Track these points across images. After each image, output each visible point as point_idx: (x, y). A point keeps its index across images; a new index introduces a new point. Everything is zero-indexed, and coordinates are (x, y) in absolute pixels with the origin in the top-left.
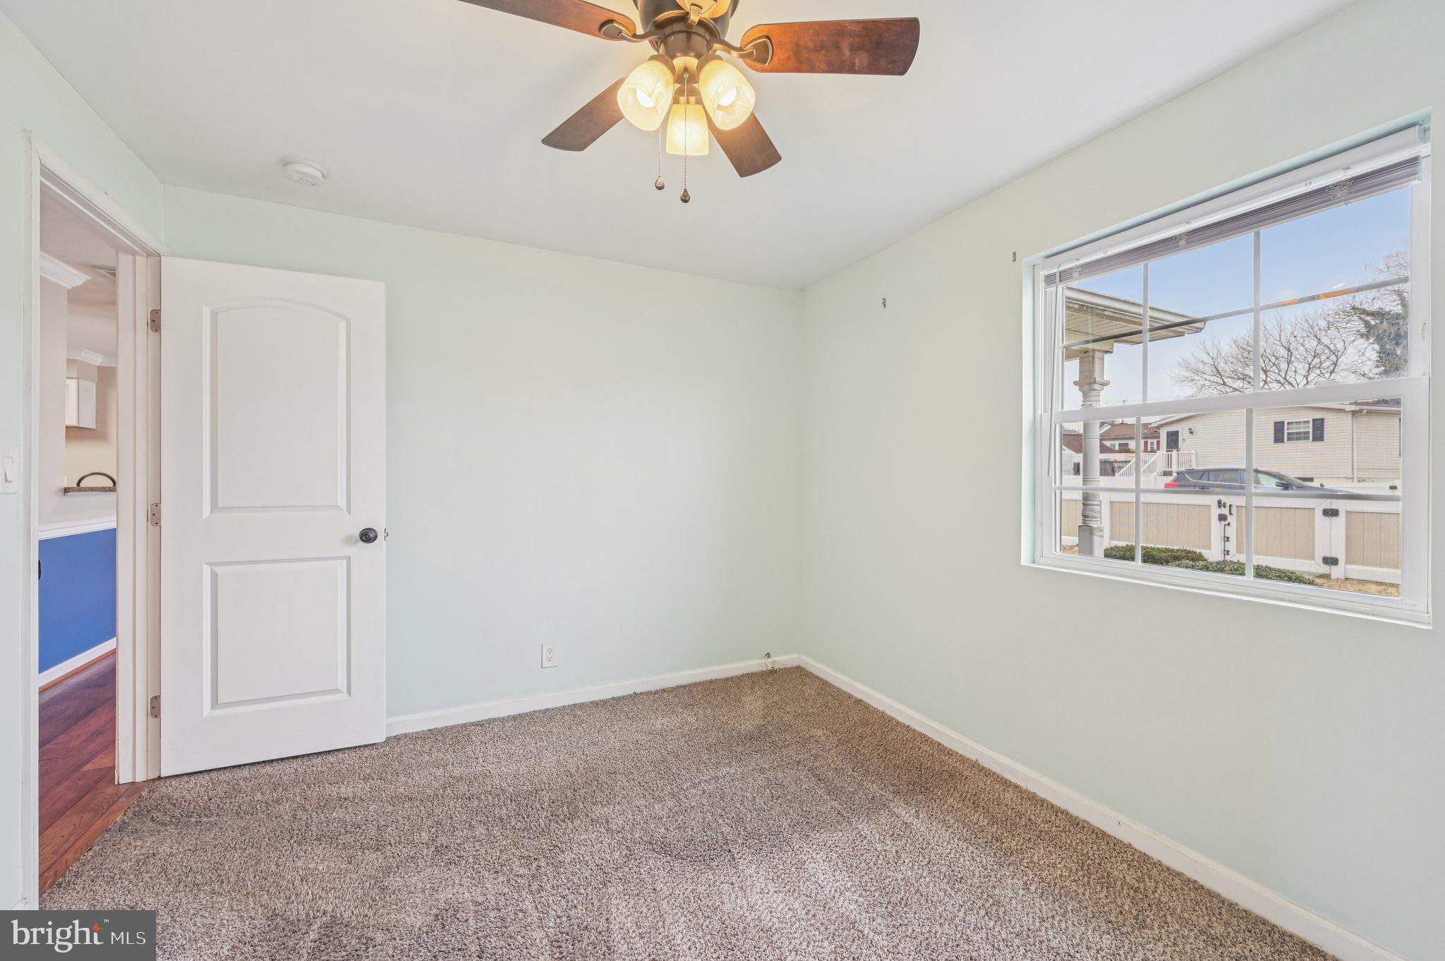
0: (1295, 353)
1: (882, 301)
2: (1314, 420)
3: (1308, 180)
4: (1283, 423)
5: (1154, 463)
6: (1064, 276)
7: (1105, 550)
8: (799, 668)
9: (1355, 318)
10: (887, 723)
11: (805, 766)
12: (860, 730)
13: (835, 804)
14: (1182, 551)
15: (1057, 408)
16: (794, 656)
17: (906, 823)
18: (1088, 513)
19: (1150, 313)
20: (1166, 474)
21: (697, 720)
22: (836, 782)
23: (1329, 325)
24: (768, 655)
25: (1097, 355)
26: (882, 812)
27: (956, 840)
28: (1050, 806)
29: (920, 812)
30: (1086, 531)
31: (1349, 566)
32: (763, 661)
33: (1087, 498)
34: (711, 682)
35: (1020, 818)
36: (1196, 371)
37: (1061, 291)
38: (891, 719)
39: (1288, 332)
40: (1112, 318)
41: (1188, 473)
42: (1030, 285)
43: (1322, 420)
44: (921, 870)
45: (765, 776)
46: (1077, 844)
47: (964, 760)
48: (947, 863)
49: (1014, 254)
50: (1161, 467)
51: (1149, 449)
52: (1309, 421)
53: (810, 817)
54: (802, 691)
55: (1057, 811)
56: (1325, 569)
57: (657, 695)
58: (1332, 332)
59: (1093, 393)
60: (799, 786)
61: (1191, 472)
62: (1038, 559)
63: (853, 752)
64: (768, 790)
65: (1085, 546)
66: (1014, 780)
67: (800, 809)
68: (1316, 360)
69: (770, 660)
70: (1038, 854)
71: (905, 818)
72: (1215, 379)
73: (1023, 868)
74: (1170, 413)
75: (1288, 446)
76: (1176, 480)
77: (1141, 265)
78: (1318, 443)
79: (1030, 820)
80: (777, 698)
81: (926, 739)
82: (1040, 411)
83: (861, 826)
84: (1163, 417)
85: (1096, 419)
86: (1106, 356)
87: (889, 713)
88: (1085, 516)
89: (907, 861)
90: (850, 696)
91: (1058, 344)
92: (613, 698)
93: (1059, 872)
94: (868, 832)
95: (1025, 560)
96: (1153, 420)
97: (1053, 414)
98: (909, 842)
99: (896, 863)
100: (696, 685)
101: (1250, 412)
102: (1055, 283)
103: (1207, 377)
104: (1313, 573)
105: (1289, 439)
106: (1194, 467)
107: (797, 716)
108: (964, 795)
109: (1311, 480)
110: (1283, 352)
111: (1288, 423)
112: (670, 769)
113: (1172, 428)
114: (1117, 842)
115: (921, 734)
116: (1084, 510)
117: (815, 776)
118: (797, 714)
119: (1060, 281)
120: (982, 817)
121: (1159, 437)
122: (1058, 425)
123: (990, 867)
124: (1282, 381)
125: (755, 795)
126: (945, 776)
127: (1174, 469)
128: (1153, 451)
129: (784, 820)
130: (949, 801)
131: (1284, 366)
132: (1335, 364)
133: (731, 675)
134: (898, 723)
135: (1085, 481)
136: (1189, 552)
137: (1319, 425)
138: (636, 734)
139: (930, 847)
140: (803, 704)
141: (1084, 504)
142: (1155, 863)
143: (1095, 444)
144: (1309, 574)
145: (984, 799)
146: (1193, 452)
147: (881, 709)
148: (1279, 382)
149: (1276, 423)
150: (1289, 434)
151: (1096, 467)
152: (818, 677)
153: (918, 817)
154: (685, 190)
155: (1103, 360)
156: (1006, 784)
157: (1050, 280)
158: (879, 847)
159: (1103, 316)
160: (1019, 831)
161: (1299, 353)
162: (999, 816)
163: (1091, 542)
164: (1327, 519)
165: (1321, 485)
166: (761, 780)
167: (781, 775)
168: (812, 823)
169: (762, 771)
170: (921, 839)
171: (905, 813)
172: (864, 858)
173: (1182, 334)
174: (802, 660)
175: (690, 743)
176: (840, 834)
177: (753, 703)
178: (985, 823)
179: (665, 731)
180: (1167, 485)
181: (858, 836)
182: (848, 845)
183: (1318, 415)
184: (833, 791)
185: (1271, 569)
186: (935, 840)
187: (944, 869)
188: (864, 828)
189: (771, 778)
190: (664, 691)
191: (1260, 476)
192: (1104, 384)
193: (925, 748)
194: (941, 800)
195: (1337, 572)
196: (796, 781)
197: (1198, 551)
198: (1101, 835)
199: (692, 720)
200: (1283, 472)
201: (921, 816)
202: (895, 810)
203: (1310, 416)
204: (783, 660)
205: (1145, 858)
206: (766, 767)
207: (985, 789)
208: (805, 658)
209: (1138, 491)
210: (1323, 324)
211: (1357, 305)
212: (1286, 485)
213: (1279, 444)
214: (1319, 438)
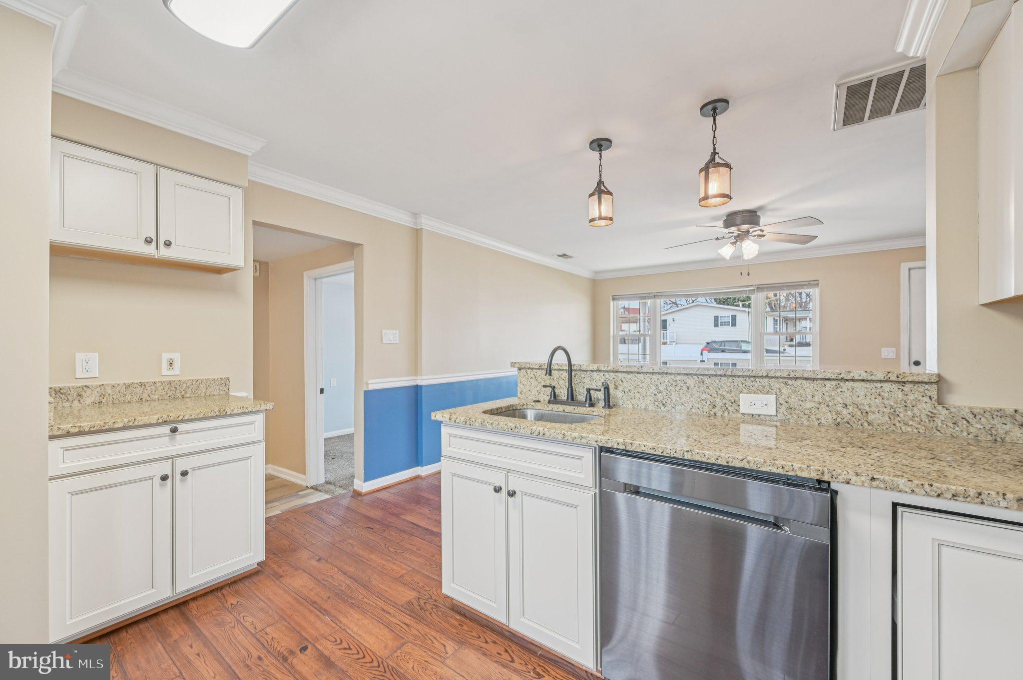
2: (732, 316)
4: (718, 316)
43: (735, 316)
52: (729, 316)
75: (721, 329)
78: (734, 327)
105: (721, 325)
111: (721, 317)
137: (734, 318)
146: (675, 331)
149: (715, 317)
150: (721, 322)
183: (734, 313)
203: (730, 314)
213: (716, 328)
214: (734, 324)
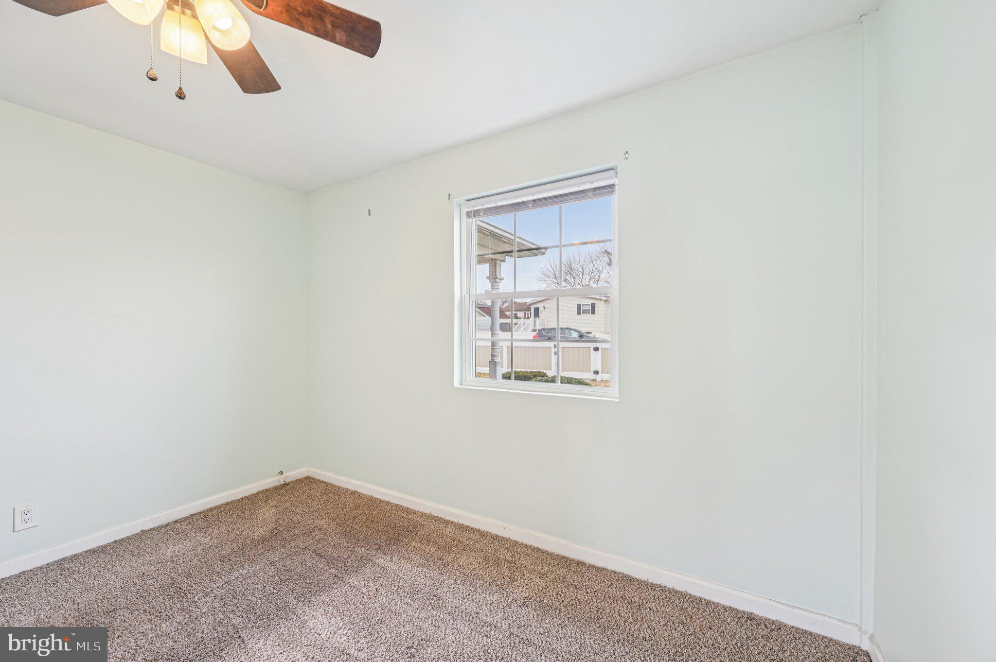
0: (585, 270)
1: (368, 211)
2: (592, 304)
3: (578, 184)
4: (580, 305)
5: (529, 324)
6: (476, 213)
7: (502, 375)
8: (307, 478)
9: (606, 256)
10: (373, 502)
11: (310, 550)
12: (354, 512)
13: (333, 570)
14: (537, 372)
15: (473, 292)
16: (305, 469)
17: (384, 568)
18: (494, 354)
19: (517, 239)
20: (534, 330)
21: (211, 539)
22: (334, 554)
23: (597, 257)
24: (281, 473)
25: (498, 262)
26: (367, 565)
27: (416, 568)
28: (470, 529)
29: (393, 557)
30: (493, 364)
31: (603, 375)
32: (276, 478)
33: (493, 344)
34: (227, 504)
35: (454, 541)
36: (547, 276)
37: (475, 222)
38: (376, 500)
39: (582, 259)
40: (505, 242)
41: (543, 330)
42: (458, 216)
43: (594, 304)
44: (392, 596)
45: (275, 567)
46: (483, 547)
47: (422, 515)
48: (410, 584)
49: (449, 195)
50: (532, 327)
51: (527, 317)
52: (590, 305)
53: (312, 586)
54: (309, 495)
55: (473, 530)
56: (593, 376)
57: (168, 527)
58: (598, 261)
59: (496, 284)
60: (304, 566)
61: (544, 329)
62: (463, 383)
63: (348, 530)
64: (277, 578)
65: (493, 374)
66: (451, 519)
67: (304, 583)
68: (593, 275)
69: (282, 476)
70: (462, 561)
71: (383, 564)
72: (554, 280)
73: (454, 571)
74: (537, 297)
75: (583, 316)
76: (538, 334)
77: (513, 214)
78: (593, 315)
79: (459, 541)
80: (288, 504)
81: (399, 507)
82: (464, 293)
83: (352, 580)
84: (533, 299)
85: (499, 299)
86: (502, 263)
87: (375, 495)
88: (492, 355)
89: (383, 593)
90: (347, 490)
91: (473, 253)
92: (115, 541)
93: (473, 567)
94: (357, 583)
95: (456, 384)
96: (528, 300)
97: (471, 295)
98: (385, 579)
99: (376, 597)
100: (211, 510)
101: (558, 298)
102: (471, 217)
103: (551, 279)
104: (591, 379)
105: (583, 313)
106: (546, 327)
107: (305, 513)
108: (422, 537)
109: (590, 333)
110: (581, 269)
111: (582, 305)
112: (180, 589)
113: (536, 306)
114: (504, 539)
115: (396, 505)
116: (492, 352)
117: (317, 555)
118: (304, 513)
119: (474, 216)
120: (432, 548)
121: (530, 310)
122: (474, 302)
123: (435, 577)
124: (580, 283)
125: (265, 585)
126: (411, 528)
127: (538, 328)
128: (528, 318)
129: (291, 596)
130: (412, 544)
131: (581, 276)
132: (599, 277)
133: (246, 495)
134: (381, 501)
135: (493, 335)
136: (540, 372)
137: (593, 305)
138: (143, 567)
139: (399, 578)
140: (310, 504)
141: (492, 349)
142: (520, 545)
143: (497, 313)
144: (588, 379)
145: (434, 536)
146: (545, 319)
147: (369, 494)
148: (579, 284)
149: (578, 305)
150: (583, 310)
151: (498, 327)
152: (323, 482)
153: (392, 561)
154: (180, 88)
155: (501, 265)
156: (447, 522)
157: (469, 214)
158: (364, 590)
159: (499, 240)
160: (453, 549)
161: (587, 270)
162: (442, 544)
163: (495, 370)
164: (595, 352)
165: (594, 336)
166: (271, 571)
167: (289, 562)
168: (313, 591)
169: (272, 564)
170: (393, 575)
171: (382, 561)
172: (353, 602)
173: (536, 255)
174: (310, 471)
175: (203, 560)
176: (336, 591)
177: (267, 512)
178: (434, 551)
179: (176, 556)
180: (534, 337)
181: (349, 588)
182: (341, 597)
183: (593, 301)
184: (331, 562)
185: (572, 378)
186: (402, 572)
187: (407, 590)
188: (353, 580)
189: (281, 567)
190: (176, 522)
191: (572, 331)
192: (501, 279)
193: (399, 513)
194: (407, 545)
195: (598, 378)
196: (302, 563)
197: (544, 371)
198: (496, 537)
199: (203, 540)
200: (580, 329)
201: (394, 559)
202: (377, 561)
203: (590, 302)
204: (293, 474)
205: (516, 543)
206: (276, 560)
207: (435, 530)
208: (312, 469)
209: (512, 340)
210: (595, 257)
211: (607, 250)
212: (581, 336)
213: (579, 316)
214: (593, 312)
